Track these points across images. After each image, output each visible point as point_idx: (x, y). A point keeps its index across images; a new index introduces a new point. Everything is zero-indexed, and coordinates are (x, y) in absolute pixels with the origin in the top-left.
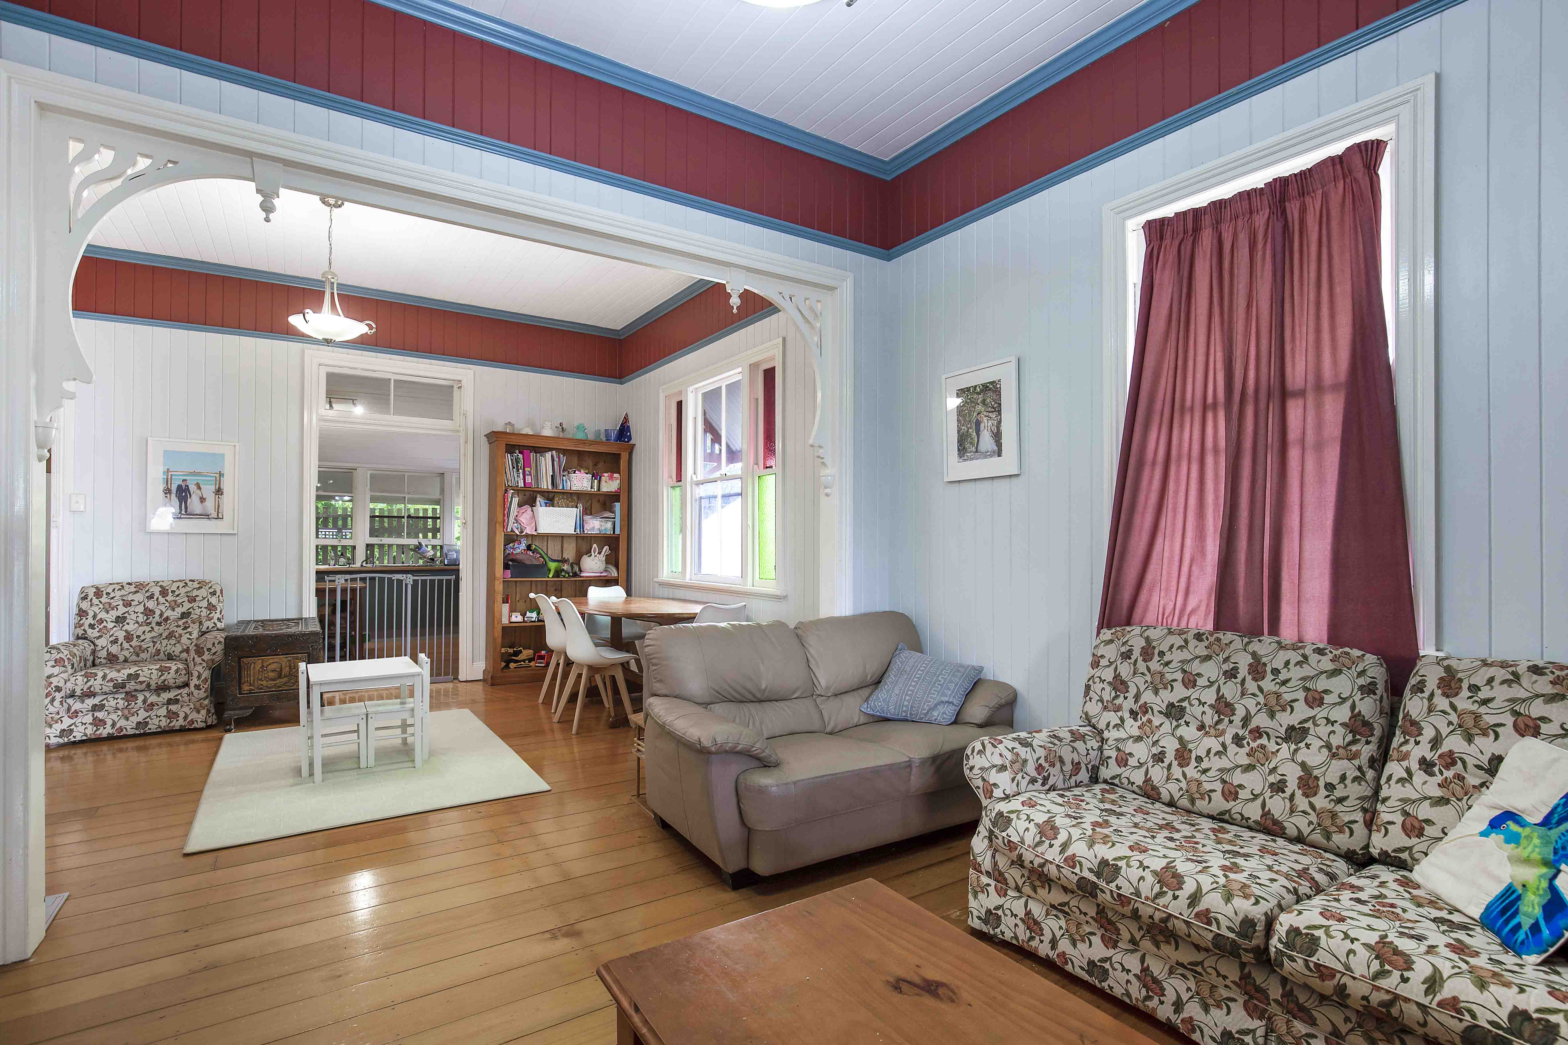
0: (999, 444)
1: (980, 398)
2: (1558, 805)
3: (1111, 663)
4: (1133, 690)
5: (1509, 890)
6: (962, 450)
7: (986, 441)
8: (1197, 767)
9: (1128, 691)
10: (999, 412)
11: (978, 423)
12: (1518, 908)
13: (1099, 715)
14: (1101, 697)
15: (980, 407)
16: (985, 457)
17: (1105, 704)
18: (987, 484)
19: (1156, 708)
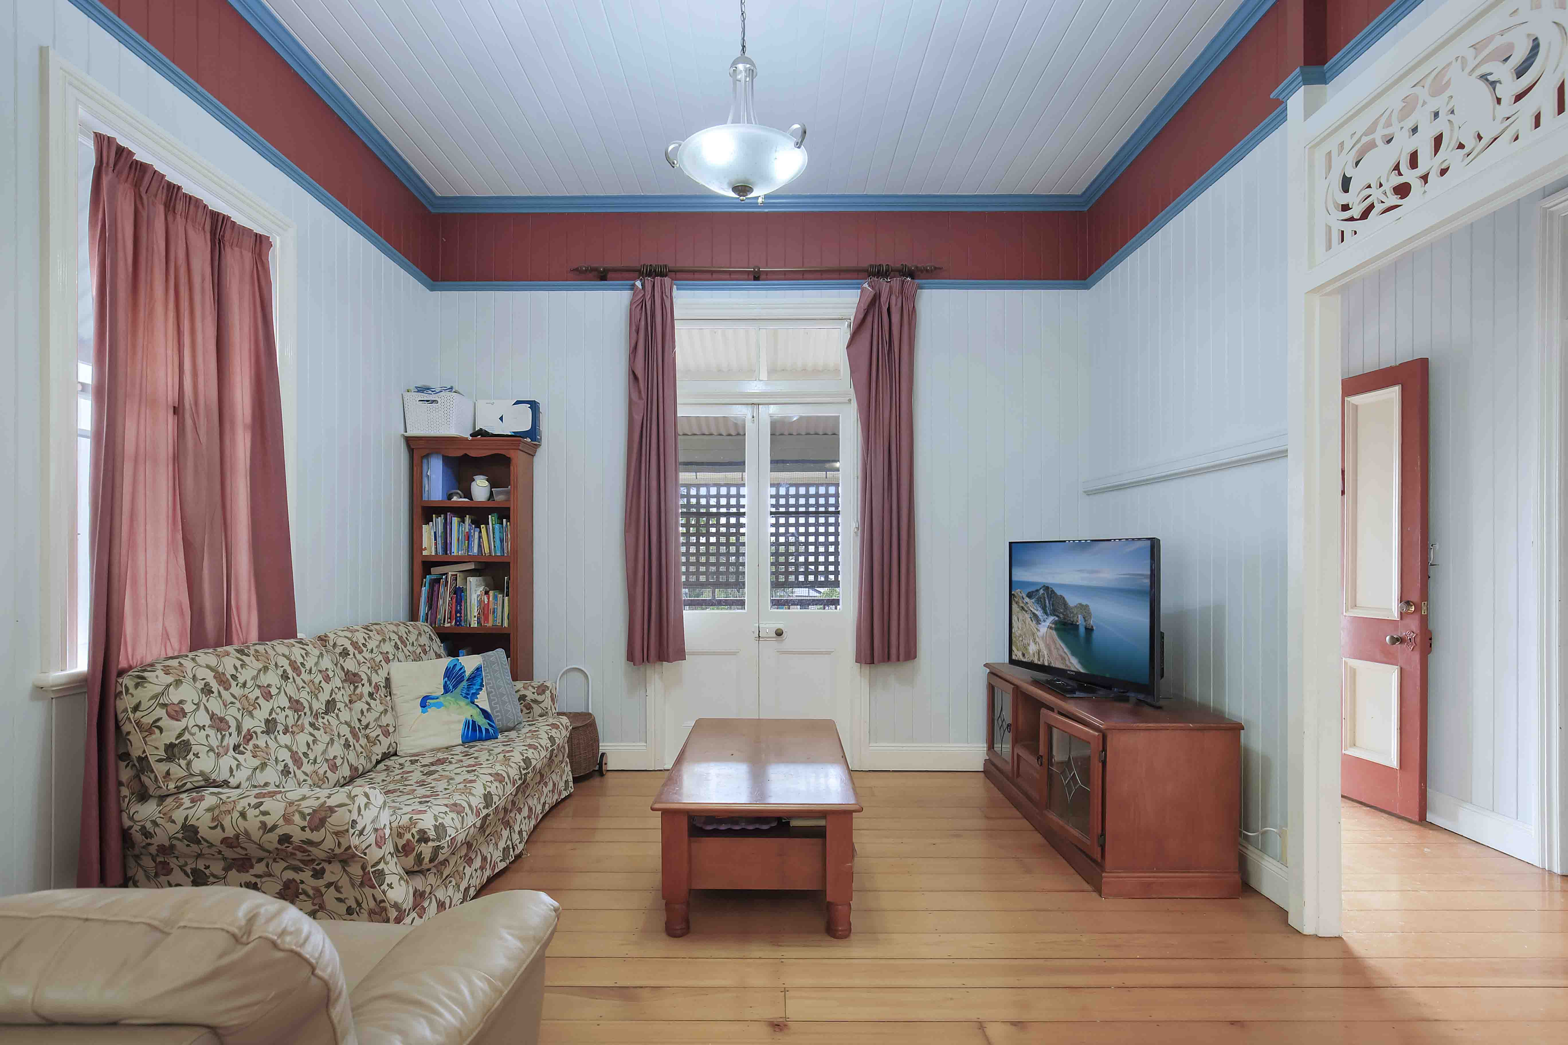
2: (446, 682)
3: (198, 705)
4: (233, 724)
5: (467, 723)
8: (309, 761)
9: (230, 727)
12: (478, 725)
13: (217, 764)
14: (209, 746)
17: (217, 751)
19: (259, 730)
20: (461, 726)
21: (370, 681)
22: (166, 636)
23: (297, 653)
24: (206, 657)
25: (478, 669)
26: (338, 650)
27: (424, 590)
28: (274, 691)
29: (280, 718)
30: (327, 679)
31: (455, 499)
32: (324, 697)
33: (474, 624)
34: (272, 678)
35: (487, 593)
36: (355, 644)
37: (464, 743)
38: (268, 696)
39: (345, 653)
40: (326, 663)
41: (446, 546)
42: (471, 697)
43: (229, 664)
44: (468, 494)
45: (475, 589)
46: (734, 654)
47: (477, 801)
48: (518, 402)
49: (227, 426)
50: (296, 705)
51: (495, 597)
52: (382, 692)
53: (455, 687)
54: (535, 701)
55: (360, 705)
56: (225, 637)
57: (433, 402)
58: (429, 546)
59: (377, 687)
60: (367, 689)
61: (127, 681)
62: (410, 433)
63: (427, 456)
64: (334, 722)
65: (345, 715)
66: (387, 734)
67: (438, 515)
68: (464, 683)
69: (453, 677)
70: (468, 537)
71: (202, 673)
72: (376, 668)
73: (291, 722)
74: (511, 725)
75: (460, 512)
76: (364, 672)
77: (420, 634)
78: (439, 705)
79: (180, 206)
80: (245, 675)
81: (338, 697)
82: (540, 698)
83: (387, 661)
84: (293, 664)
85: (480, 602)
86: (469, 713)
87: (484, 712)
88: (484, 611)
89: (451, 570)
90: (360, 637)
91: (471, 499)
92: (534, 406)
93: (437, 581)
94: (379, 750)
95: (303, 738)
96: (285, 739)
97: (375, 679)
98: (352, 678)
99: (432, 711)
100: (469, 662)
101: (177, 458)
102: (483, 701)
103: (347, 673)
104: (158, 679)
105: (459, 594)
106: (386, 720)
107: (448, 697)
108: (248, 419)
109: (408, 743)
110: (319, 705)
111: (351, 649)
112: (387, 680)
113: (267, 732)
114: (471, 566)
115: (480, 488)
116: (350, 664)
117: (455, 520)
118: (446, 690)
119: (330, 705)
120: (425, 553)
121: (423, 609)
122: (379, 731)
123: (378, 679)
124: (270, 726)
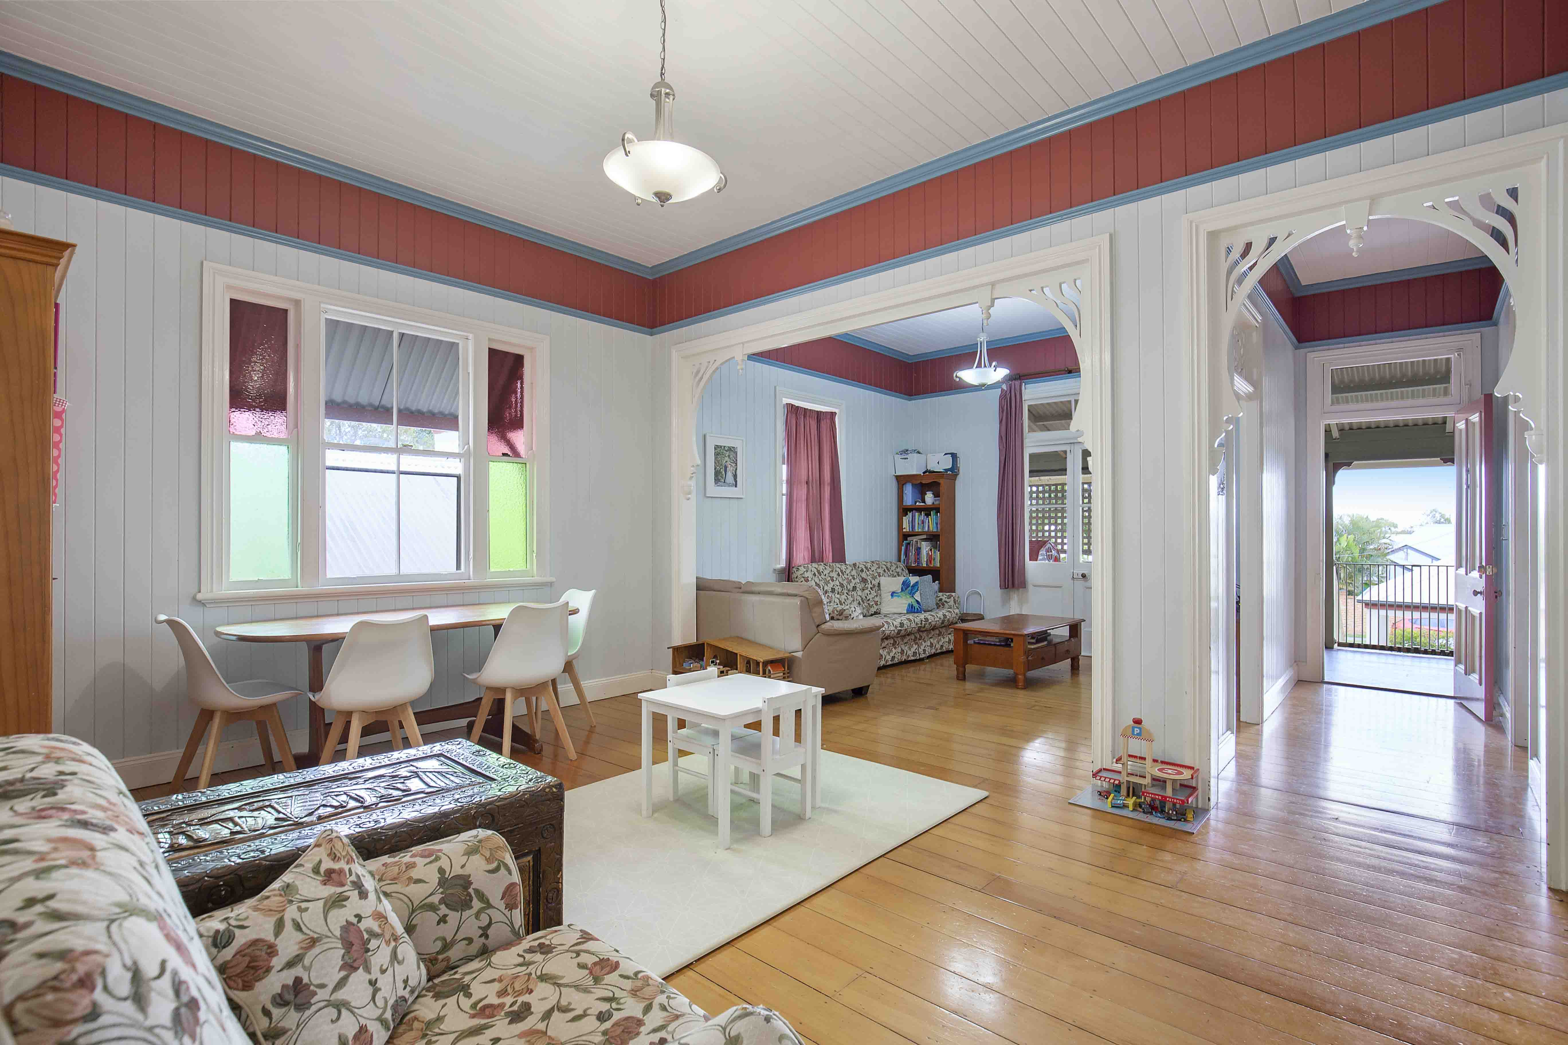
0: (736, 482)
1: (727, 454)
2: (903, 587)
5: (909, 604)
6: (717, 481)
7: (730, 478)
10: (736, 464)
11: (726, 467)
12: (914, 607)
15: (727, 459)
16: (729, 486)
18: (727, 501)
20: (907, 605)
21: (871, 582)
22: (804, 559)
23: (843, 567)
24: (814, 565)
25: (917, 582)
26: (860, 569)
27: (903, 548)
28: (835, 579)
29: (836, 588)
30: (854, 579)
31: (917, 504)
32: (852, 585)
33: (925, 565)
34: (834, 575)
35: (931, 550)
36: (866, 568)
37: (907, 613)
38: (833, 580)
39: (862, 571)
40: (854, 573)
41: (913, 527)
42: (912, 594)
43: (821, 568)
44: (924, 501)
45: (925, 547)
46: (1060, 587)
47: (896, 623)
48: (946, 454)
49: (822, 486)
50: (842, 585)
51: (935, 552)
52: (877, 588)
53: (906, 589)
54: (946, 602)
55: (867, 591)
56: (821, 560)
57: (906, 458)
58: (906, 527)
59: (874, 586)
60: (870, 586)
61: (794, 569)
62: (897, 474)
63: (905, 483)
64: (855, 594)
65: (860, 593)
66: (877, 604)
67: (910, 512)
68: (910, 588)
69: (905, 585)
70: (923, 522)
71: (814, 569)
72: (874, 578)
73: (840, 591)
74: (929, 609)
75: (919, 510)
76: (869, 578)
77: (897, 567)
78: (899, 596)
79: (808, 414)
80: (826, 572)
81: (857, 586)
82: (948, 600)
83: (880, 576)
84: (841, 571)
85: (928, 554)
86: (910, 601)
87: (917, 601)
88: (930, 559)
89: (915, 539)
90: (869, 565)
91: (925, 502)
92: (954, 456)
93: (909, 544)
94: (873, 610)
95: (843, 597)
96: (838, 596)
97: (873, 582)
98: (864, 581)
99: (895, 598)
100: (913, 579)
101: (807, 499)
102: (917, 596)
103: (863, 578)
104: (802, 569)
105: (918, 550)
106: (876, 599)
107: (903, 593)
108: (829, 481)
109: (885, 610)
110: (850, 587)
111: (865, 569)
112: (879, 584)
113: (832, 592)
114: (925, 537)
115: (929, 498)
116: (864, 575)
117: (917, 514)
118: (902, 590)
119: (854, 588)
120: (904, 530)
121: (903, 557)
122: (873, 603)
123: (875, 582)
124: (833, 590)
